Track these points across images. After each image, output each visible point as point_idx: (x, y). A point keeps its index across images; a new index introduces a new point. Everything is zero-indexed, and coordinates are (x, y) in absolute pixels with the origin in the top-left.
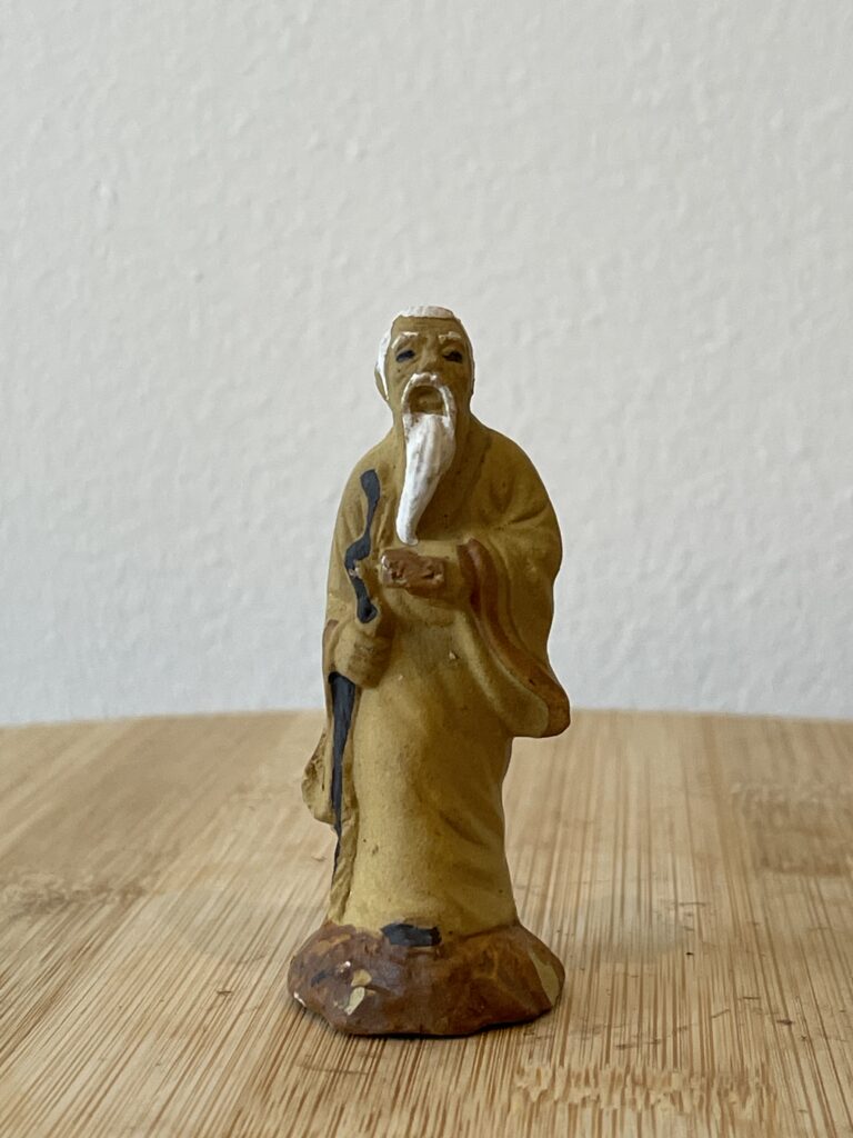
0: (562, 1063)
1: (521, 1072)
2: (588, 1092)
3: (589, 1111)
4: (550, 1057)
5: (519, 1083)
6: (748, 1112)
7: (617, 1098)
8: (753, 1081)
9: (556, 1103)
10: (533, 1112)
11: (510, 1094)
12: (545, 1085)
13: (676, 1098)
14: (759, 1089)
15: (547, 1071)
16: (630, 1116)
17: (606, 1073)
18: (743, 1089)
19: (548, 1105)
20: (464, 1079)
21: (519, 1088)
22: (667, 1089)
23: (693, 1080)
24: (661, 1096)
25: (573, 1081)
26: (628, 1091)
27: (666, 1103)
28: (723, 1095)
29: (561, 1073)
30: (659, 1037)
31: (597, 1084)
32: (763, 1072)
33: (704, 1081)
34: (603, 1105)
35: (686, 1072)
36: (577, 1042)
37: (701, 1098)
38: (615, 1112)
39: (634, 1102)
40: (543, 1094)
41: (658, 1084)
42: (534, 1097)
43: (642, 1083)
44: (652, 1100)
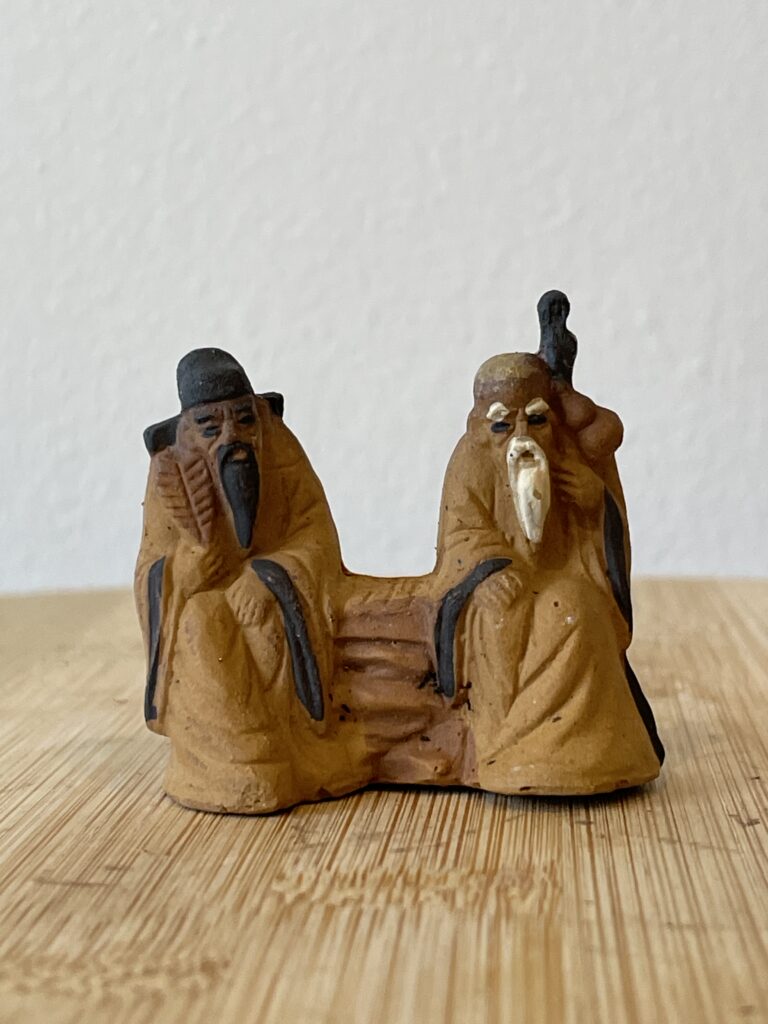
0: (329, 867)
1: (281, 877)
2: (350, 893)
3: (346, 912)
4: (317, 863)
5: (277, 887)
6: (526, 906)
7: (382, 897)
8: (539, 875)
9: (312, 905)
10: (284, 913)
11: (263, 898)
12: (304, 888)
13: (449, 897)
14: (544, 885)
15: (311, 873)
16: (393, 914)
17: (377, 874)
18: (526, 886)
19: (302, 907)
20: (215, 886)
21: (275, 892)
22: (442, 887)
23: (474, 876)
24: (432, 894)
25: (337, 884)
26: (396, 893)
27: (437, 900)
28: (502, 891)
29: (326, 876)
30: (444, 839)
31: (363, 885)
32: (552, 869)
33: (484, 878)
34: (365, 906)
35: (465, 870)
36: (351, 849)
37: (477, 895)
38: (376, 912)
39: (401, 900)
40: (301, 898)
41: (432, 884)
42: (289, 898)
43: (415, 883)
44: (422, 897)
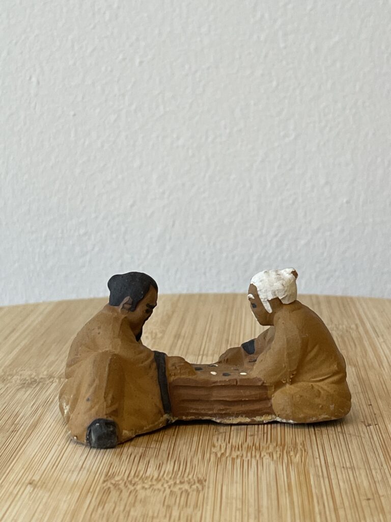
0: (229, 442)
1: (214, 446)
2: (239, 453)
3: (239, 460)
4: (225, 440)
5: (214, 450)
6: (297, 459)
7: (249, 454)
8: (299, 447)
9: (227, 458)
10: (219, 460)
11: (210, 454)
12: (223, 451)
13: (271, 455)
14: (302, 450)
15: (224, 445)
16: (254, 462)
17: (245, 445)
18: (295, 451)
19: (224, 459)
20: (193, 449)
21: (213, 452)
22: (268, 451)
23: (277, 447)
24: (266, 454)
25: (233, 449)
26: (253, 452)
27: (267, 456)
28: (288, 453)
29: (229, 446)
30: (265, 431)
31: (242, 450)
32: (303, 445)
33: (281, 448)
34: (244, 458)
35: (275, 444)
36: (235, 434)
37: (280, 454)
38: (248, 460)
39: (255, 456)
40: (222, 454)
41: (264, 450)
42: (219, 455)
43: (259, 449)
44: (262, 456)
